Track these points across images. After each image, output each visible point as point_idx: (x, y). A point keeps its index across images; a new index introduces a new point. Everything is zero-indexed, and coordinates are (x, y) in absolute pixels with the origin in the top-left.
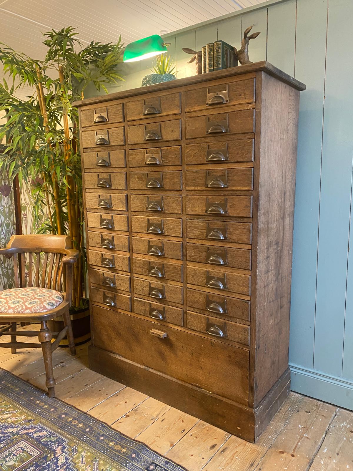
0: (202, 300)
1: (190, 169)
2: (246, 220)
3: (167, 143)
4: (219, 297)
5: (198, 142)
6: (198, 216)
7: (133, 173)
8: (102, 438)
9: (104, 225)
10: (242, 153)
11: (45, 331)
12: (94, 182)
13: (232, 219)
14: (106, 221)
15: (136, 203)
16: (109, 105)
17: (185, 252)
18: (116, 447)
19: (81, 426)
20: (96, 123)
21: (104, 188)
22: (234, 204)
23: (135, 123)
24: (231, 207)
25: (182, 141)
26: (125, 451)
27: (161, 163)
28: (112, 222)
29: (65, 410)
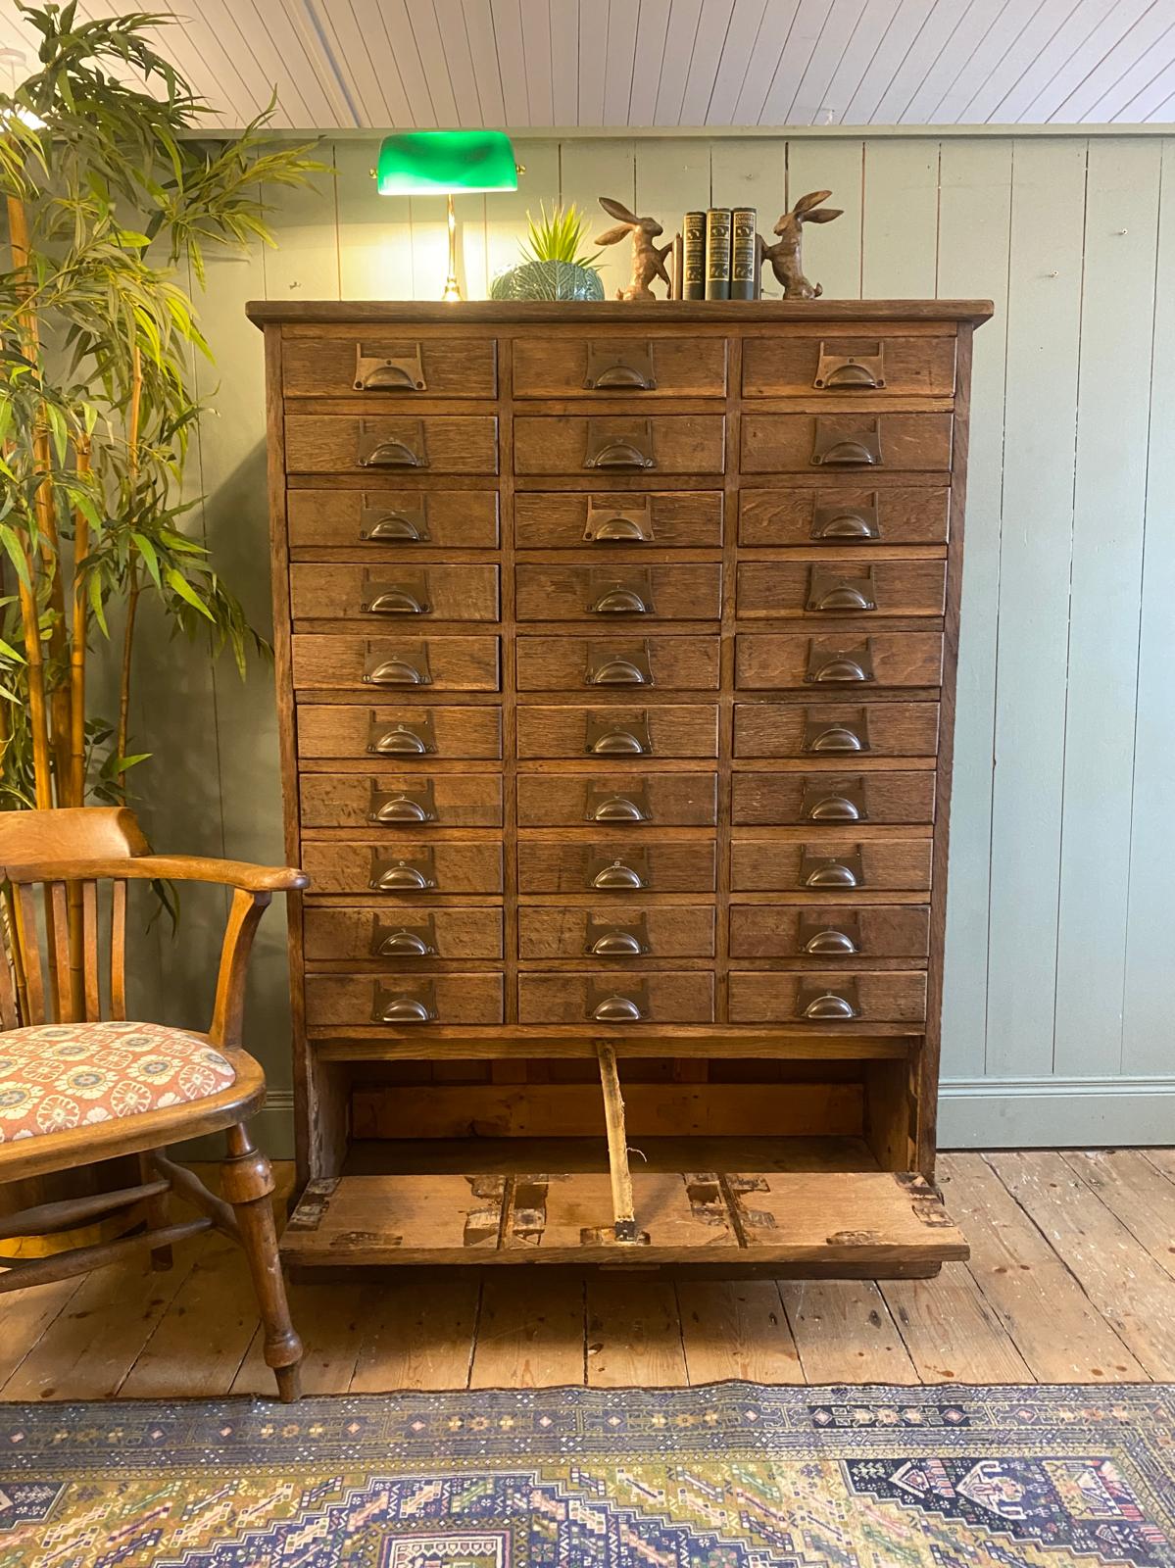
0: (786, 928)
1: (751, 558)
2: (923, 695)
3: (671, 482)
4: (839, 911)
5: (781, 484)
6: (775, 694)
7: (530, 567)
8: (615, 1421)
9: (388, 746)
10: (918, 520)
11: (250, 1159)
12: (344, 598)
13: (883, 694)
14: (401, 730)
15: (540, 665)
16: (431, 335)
17: (726, 800)
18: (679, 1420)
19: (510, 1423)
20: (367, 389)
21: (393, 616)
22: (893, 655)
23: (544, 408)
24: (884, 662)
25: (728, 479)
26: (715, 1417)
27: (653, 539)
28: (426, 731)
29: (398, 1410)
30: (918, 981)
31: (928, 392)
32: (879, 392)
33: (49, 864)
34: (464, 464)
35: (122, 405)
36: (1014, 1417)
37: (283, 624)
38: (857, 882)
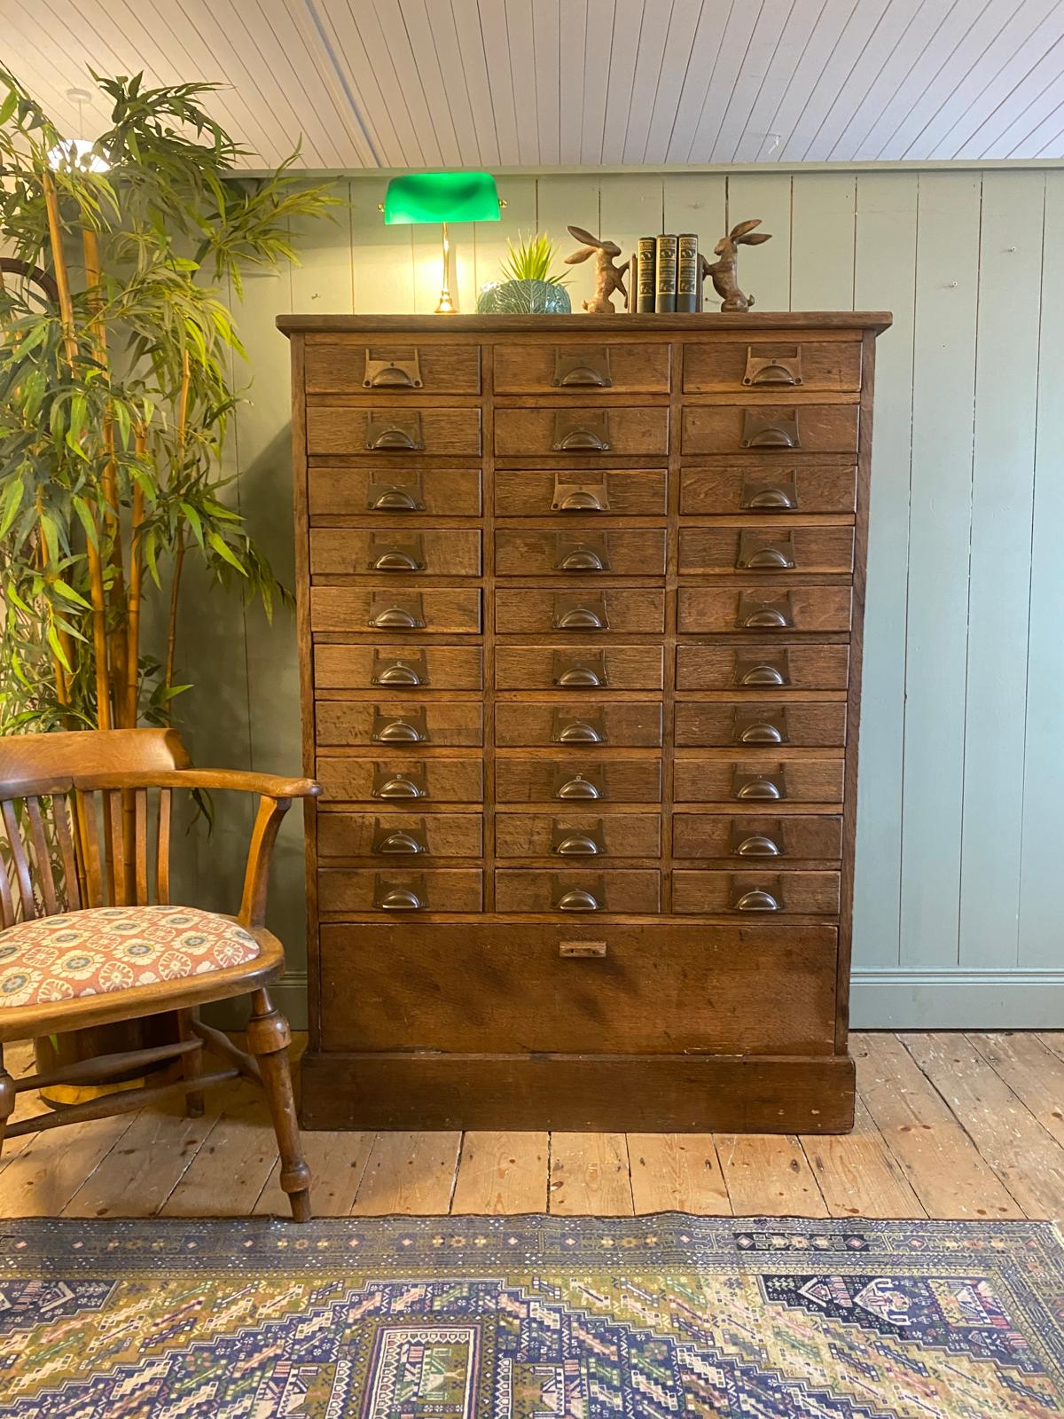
0: (719, 834)
1: (691, 524)
2: (835, 638)
3: (625, 462)
4: (766, 819)
5: (715, 464)
6: (711, 638)
7: (507, 531)
8: (570, 1242)
9: (388, 679)
10: (830, 494)
11: (271, 1018)
12: (354, 557)
13: (802, 637)
14: (399, 666)
15: (515, 612)
16: (427, 342)
17: (669, 725)
18: (624, 1243)
19: (483, 1241)
20: (374, 387)
21: (393, 572)
22: (810, 605)
23: (520, 403)
24: (802, 611)
25: (671, 460)
26: (655, 1240)
27: (609, 508)
28: (420, 667)
29: (391, 1229)
30: (834, 879)
31: (839, 388)
32: (797, 388)
33: (109, 775)
34: (453, 447)
35: (172, 396)
36: (907, 1245)
37: (304, 577)
38: (780, 794)
